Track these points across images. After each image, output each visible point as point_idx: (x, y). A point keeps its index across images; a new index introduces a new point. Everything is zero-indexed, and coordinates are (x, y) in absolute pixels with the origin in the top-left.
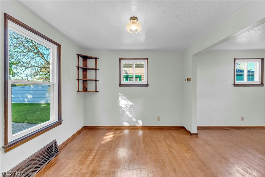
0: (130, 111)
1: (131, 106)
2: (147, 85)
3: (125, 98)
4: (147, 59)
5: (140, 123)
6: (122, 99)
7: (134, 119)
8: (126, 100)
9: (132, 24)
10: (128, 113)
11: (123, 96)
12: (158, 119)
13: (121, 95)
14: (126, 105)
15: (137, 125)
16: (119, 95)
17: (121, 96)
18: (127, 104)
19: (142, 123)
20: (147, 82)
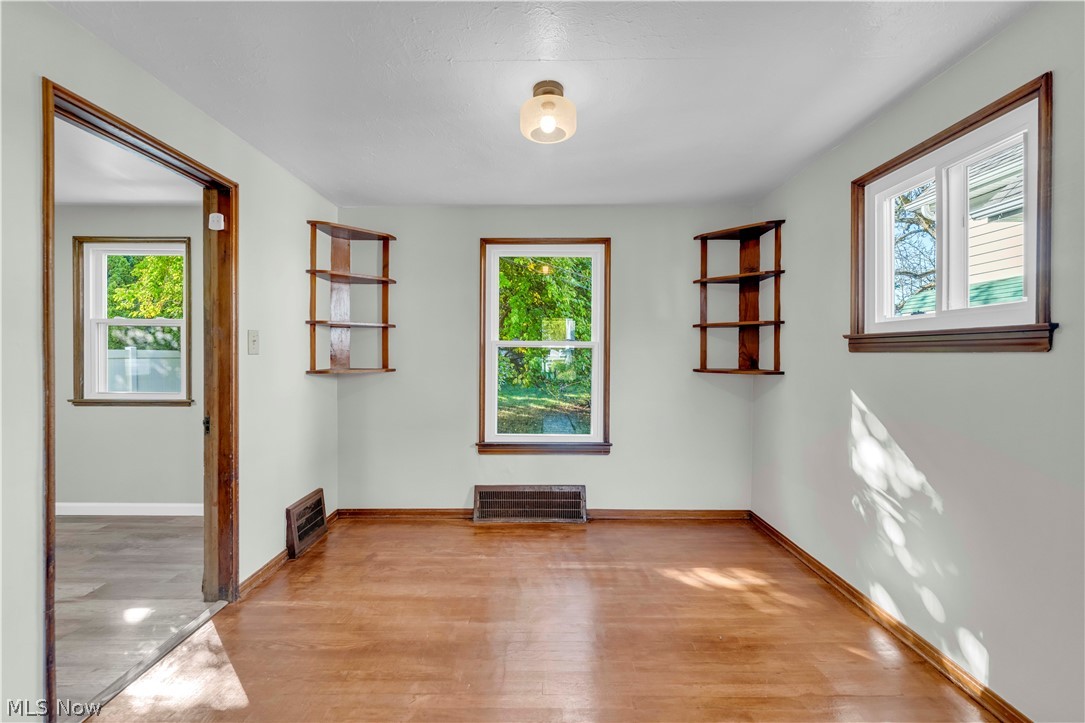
1: (914, 490)
3: (882, 432)
6: (867, 433)
8: (883, 445)
9: (541, 109)
11: (872, 418)
13: (864, 407)
14: (887, 477)
16: (850, 402)
17: (863, 413)
18: (890, 469)
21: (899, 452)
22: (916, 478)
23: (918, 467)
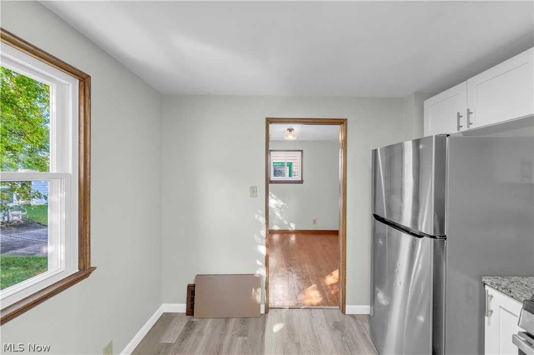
0: (281, 212)
1: (282, 206)
2: (301, 182)
3: (275, 197)
4: (302, 151)
5: (293, 227)
6: (272, 198)
7: (286, 222)
8: (275, 199)
10: (278, 214)
11: (273, 195)
12: (315, 222)
14: (276, 205)
15: (289, 229)
17: (271, 194)
18: (277, 203)
19: (294, 227)
20: (302, 178)
21: (279, 200)
22: (282, 203)
23: (283, 202)
